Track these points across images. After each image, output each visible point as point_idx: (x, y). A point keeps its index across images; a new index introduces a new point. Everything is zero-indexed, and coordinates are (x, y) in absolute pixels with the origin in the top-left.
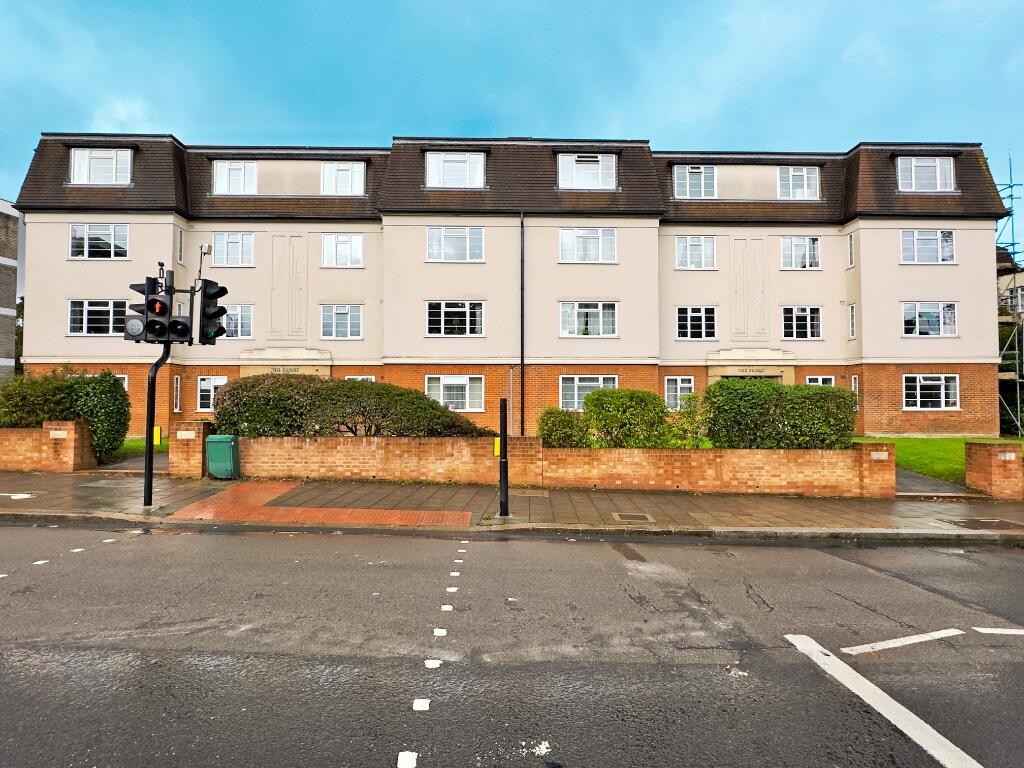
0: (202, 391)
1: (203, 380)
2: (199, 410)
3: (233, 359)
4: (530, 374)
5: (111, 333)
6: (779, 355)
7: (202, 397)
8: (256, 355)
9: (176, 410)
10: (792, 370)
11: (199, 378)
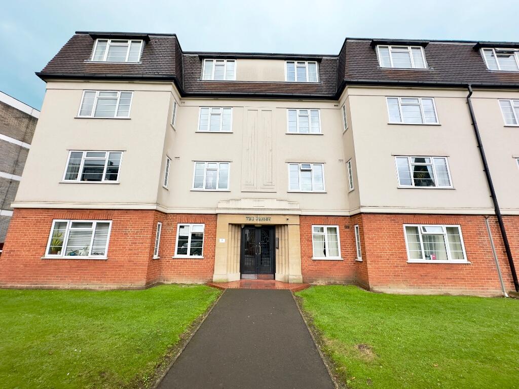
0: (180, 237)
1: (181, 227)
2: (177, 256)
3: (211, 208)
5: (103, 181)
7: (180, 244)
8: (232, 205)
9: (156, 257)
11: (179, 225)
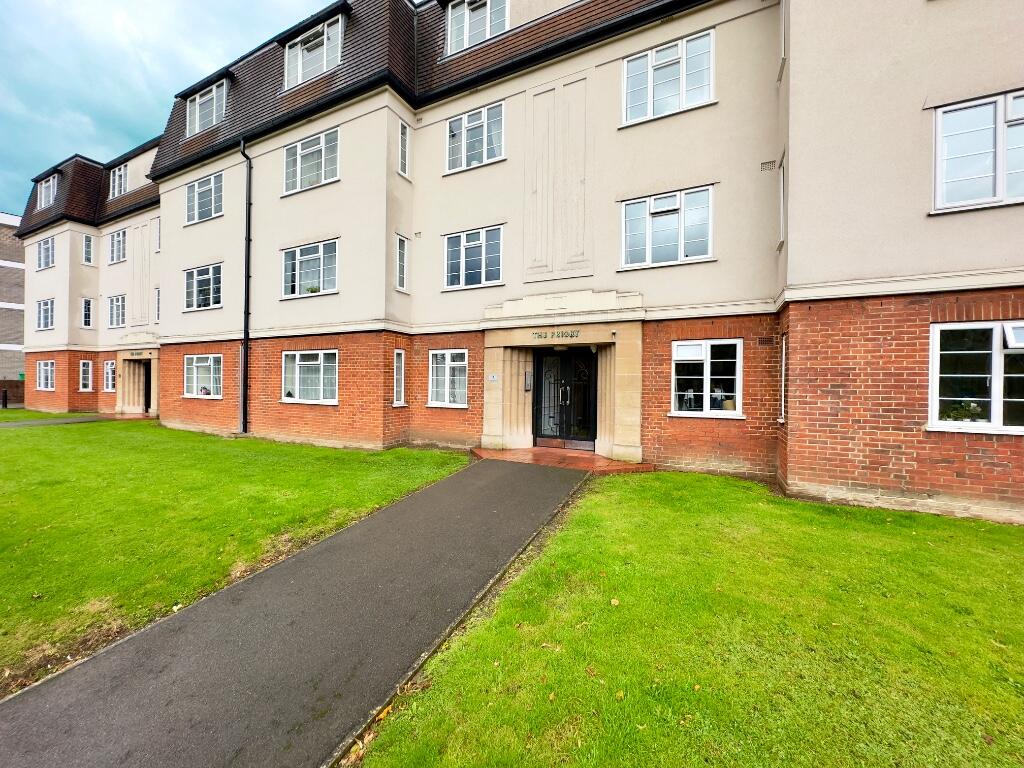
4: (257, 350)
6: (610, 301)
10: (637, 330)
